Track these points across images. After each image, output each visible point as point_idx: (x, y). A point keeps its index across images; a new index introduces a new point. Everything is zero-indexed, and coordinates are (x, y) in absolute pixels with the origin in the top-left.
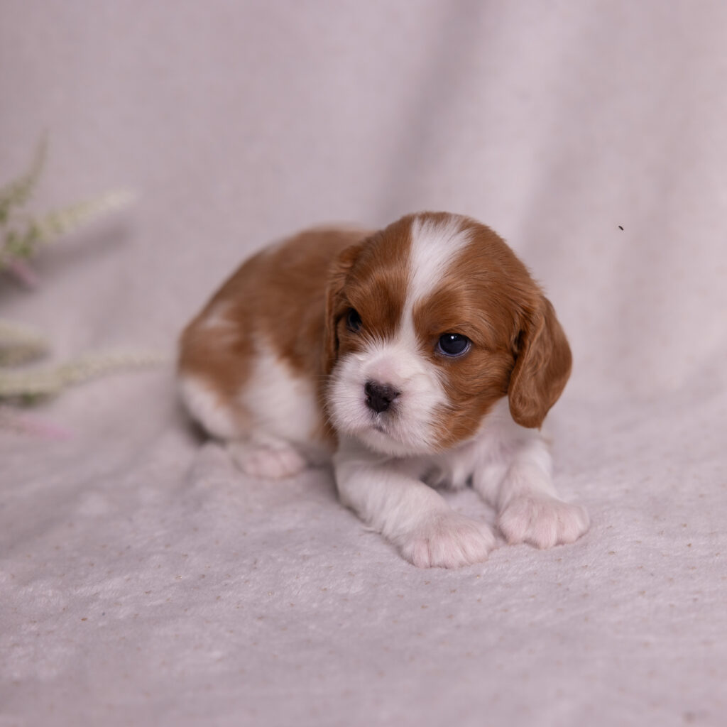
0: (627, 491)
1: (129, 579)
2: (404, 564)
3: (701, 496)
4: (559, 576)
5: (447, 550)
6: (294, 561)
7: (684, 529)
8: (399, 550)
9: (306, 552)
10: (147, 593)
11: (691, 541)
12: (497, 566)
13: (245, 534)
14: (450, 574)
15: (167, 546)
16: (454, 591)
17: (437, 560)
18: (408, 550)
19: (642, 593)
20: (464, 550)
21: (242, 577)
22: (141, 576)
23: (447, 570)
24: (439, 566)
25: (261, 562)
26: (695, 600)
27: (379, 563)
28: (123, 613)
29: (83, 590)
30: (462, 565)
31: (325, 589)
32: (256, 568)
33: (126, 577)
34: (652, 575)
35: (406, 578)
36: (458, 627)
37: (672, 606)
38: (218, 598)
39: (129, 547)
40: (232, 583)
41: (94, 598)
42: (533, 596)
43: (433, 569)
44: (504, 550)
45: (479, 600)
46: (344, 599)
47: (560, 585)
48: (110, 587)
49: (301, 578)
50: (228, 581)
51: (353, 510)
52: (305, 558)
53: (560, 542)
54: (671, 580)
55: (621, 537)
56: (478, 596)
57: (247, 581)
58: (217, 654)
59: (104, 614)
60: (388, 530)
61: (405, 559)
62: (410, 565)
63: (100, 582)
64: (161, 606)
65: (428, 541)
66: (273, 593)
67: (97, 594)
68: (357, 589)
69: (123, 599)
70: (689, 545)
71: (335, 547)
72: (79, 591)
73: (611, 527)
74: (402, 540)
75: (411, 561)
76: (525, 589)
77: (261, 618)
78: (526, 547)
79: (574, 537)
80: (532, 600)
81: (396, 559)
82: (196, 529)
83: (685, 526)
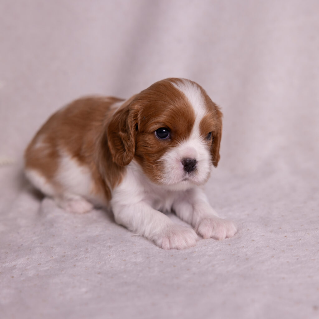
0: (248, 215)
1: (28, 259)
2: (158, 248)
3: (283, 216)
4: (232, 251)
5: (179, 241)
6: (105, 248)
7: (280, 230)
8: (154, 242)
9: (109, 244)
10: (39, 264)
11: (286, 234)
12: (201, 247)
13: (77, 237)
14: (181, 252)
15: (41, 243)
16: (186, 259)
17: (174, 246)
18: (159, 242)
19: (273, 257)
20: (186, 241)
21: (83, 256)
22: (34, 257)
23: (179, 250)
24: (175, 248)
25: (89, 249)
26: (298, 259)
27: (146, 248)
28: (31, 273)
29: (7, 264)
30: (185, 248)
31: (125, 260)
32: (88, 252)
33: (27, 258)
34: (274, 249)
35: (161, 254)
36: (194, 274)
37: (288, 262)
38: (75, 265)
39: (22, 245)
40: (79, 259)
41: (14, 267)
42: (224, 260)
43: (172, 250)
44: (202, 241)
45: (199, 262)
46: (136, 264)
47: (234, 255)
48: (20, 262)
49: (111, 255)
50: (77, 258)
51: (123, 226)
52: (110, 247)
53: (227, 237)
54: (283, 251)
55: (255, 233)
56: (198, 261)
57: (86, 258)
58: (84, 290)
59: (22, 274)
60: (147, 234)
61: (158, 246)
62: (160, 249)
63: (14, 260)
64: (48, 270)
65: (169, 238)
66: (101, 263)
67: (15, 265)
68: (139, 259)
69: (28, 267)
70: (286, 236)
71: (122, 242)
72: (5, 265)
73: (249, 229)
74: (156, 238)
75: (161, 247)
76: (218, 257)
77: (99, 273)
78: (212, 240)
79: (233, 235)
80: (223, 261)
81: (153, 246)
82: (54, 236)
83: (280, 228)
